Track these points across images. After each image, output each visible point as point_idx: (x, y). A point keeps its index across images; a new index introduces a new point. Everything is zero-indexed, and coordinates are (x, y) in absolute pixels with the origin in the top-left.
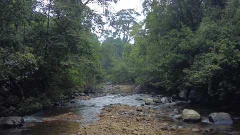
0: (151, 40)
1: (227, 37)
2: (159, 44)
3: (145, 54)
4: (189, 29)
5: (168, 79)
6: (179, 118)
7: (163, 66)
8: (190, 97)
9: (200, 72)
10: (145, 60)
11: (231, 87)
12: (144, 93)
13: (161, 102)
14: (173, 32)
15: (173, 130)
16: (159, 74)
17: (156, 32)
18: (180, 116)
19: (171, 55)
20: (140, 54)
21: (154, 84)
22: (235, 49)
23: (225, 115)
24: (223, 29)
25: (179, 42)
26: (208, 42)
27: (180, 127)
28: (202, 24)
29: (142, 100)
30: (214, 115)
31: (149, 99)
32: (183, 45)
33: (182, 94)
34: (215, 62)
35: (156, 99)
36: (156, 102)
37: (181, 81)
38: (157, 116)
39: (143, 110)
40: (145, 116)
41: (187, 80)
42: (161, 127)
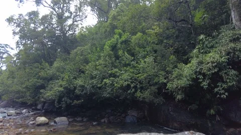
0: (20, 68)
1: (69, 71)
2: (25, 72)
3: (13, 78)
4: (47, 64)
5: (30, 96)
6: (33, 124)
7: (26, 87)
8: (44, 108)
9: (51, 92)
10: (13, 82)
11: (69, 101)
12: (9, 107)
13: (22, 113)
14: (36, 65)
15: (26, 133)
16: (22, 92)
17: (24, 63)
18: (34, 122)
19: (33, 81)
20: (8, 78)
21: (17, 100)
22: (73, 79)
23: (64, 119)
24: (68, 67)
25: (39, 72)
26: (58, 74)
27: (32, 130)
28: (56, 62)
29: (5, 112)
30: (57, 119)
31: (12, 111)
32: (42, 74)
33: (39, 107)
34: (61, 86)
35: (18, 111)
36: (17, 113)
37: (39, 98)
38: (14, 125)
39: (4, 121)
40: (4, 125)
41: (43, 97)
42: (17, 133)
